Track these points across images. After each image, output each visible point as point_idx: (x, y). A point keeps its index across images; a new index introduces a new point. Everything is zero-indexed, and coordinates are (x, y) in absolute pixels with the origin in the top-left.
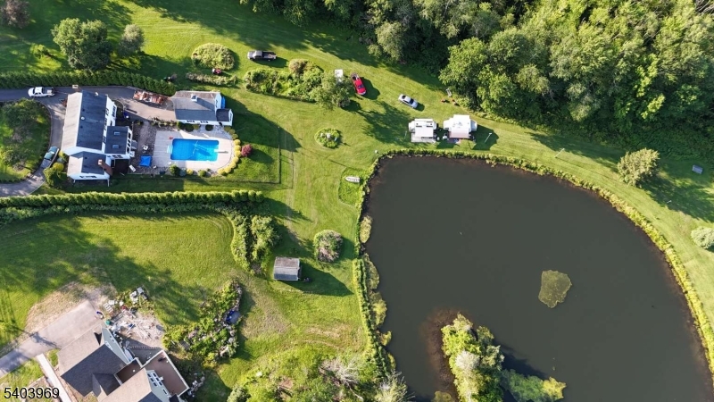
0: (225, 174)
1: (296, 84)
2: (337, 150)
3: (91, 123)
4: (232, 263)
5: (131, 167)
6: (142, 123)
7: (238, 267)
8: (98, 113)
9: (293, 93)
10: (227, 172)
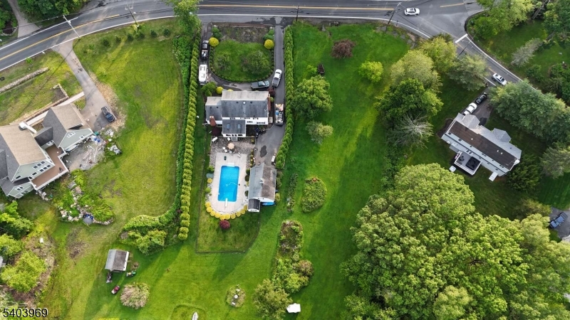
0: (206, 208)
1: (288, 267)
2: (224, 304)
3: (242, 108)
4: (130, 215)
5: (216, 138)
6: (253, 143)
7: (127, 221)
8: (251, 113)
9: (278, 264)
10: (207, 209)
